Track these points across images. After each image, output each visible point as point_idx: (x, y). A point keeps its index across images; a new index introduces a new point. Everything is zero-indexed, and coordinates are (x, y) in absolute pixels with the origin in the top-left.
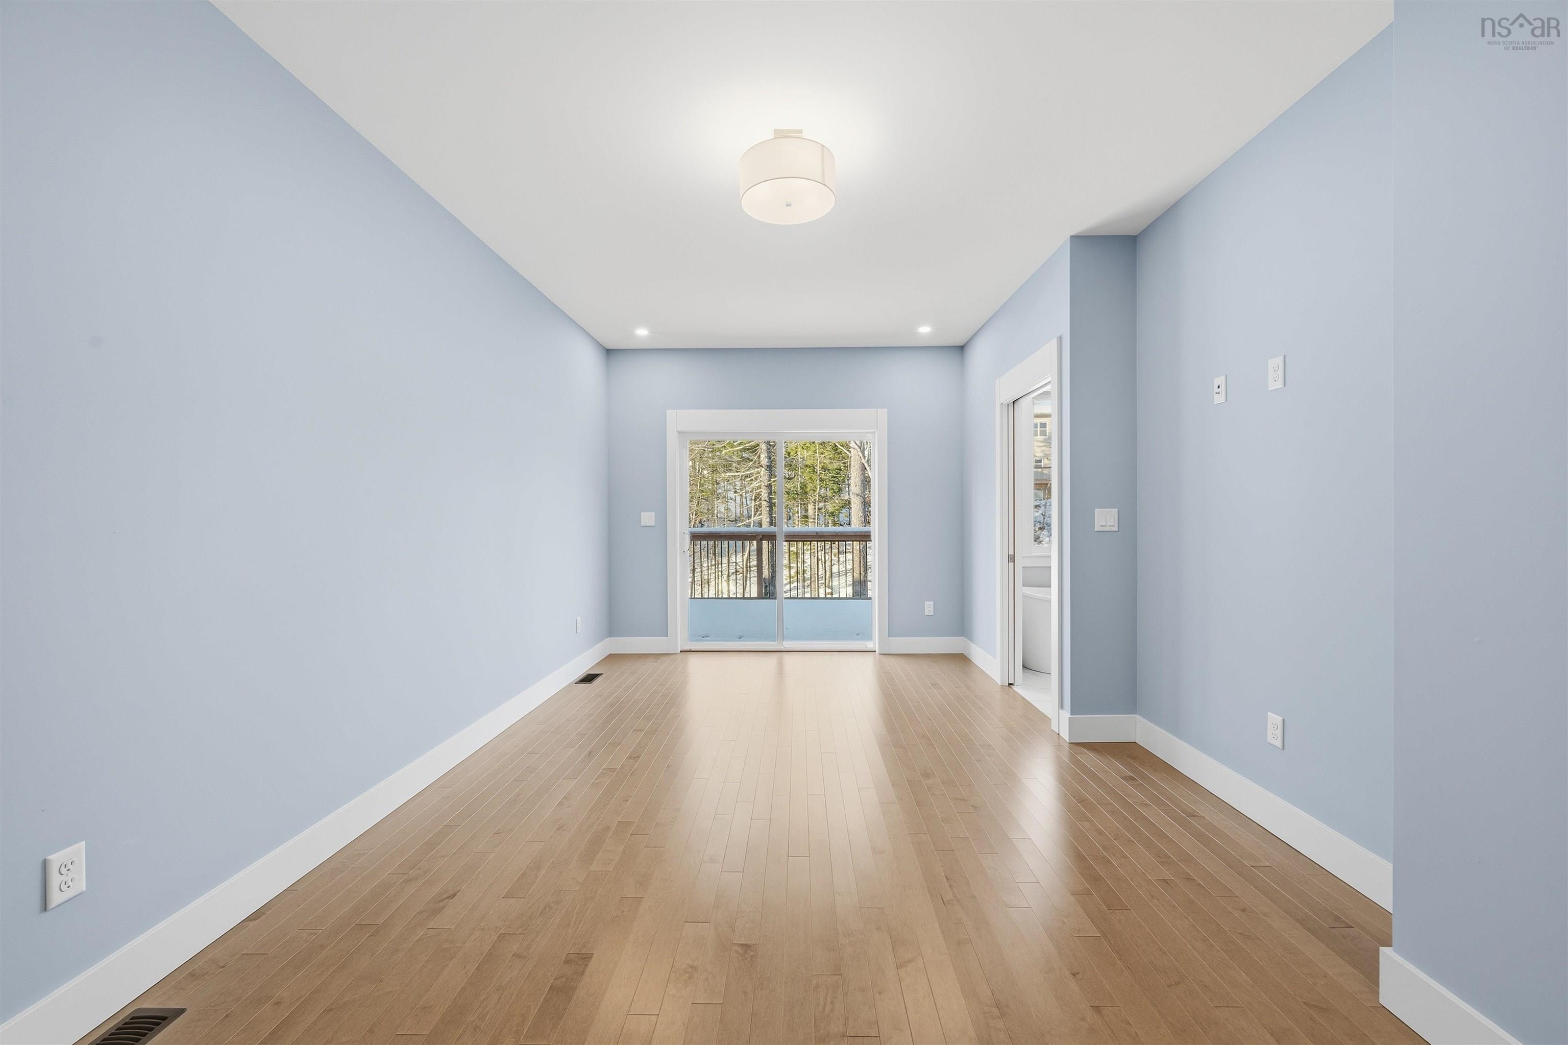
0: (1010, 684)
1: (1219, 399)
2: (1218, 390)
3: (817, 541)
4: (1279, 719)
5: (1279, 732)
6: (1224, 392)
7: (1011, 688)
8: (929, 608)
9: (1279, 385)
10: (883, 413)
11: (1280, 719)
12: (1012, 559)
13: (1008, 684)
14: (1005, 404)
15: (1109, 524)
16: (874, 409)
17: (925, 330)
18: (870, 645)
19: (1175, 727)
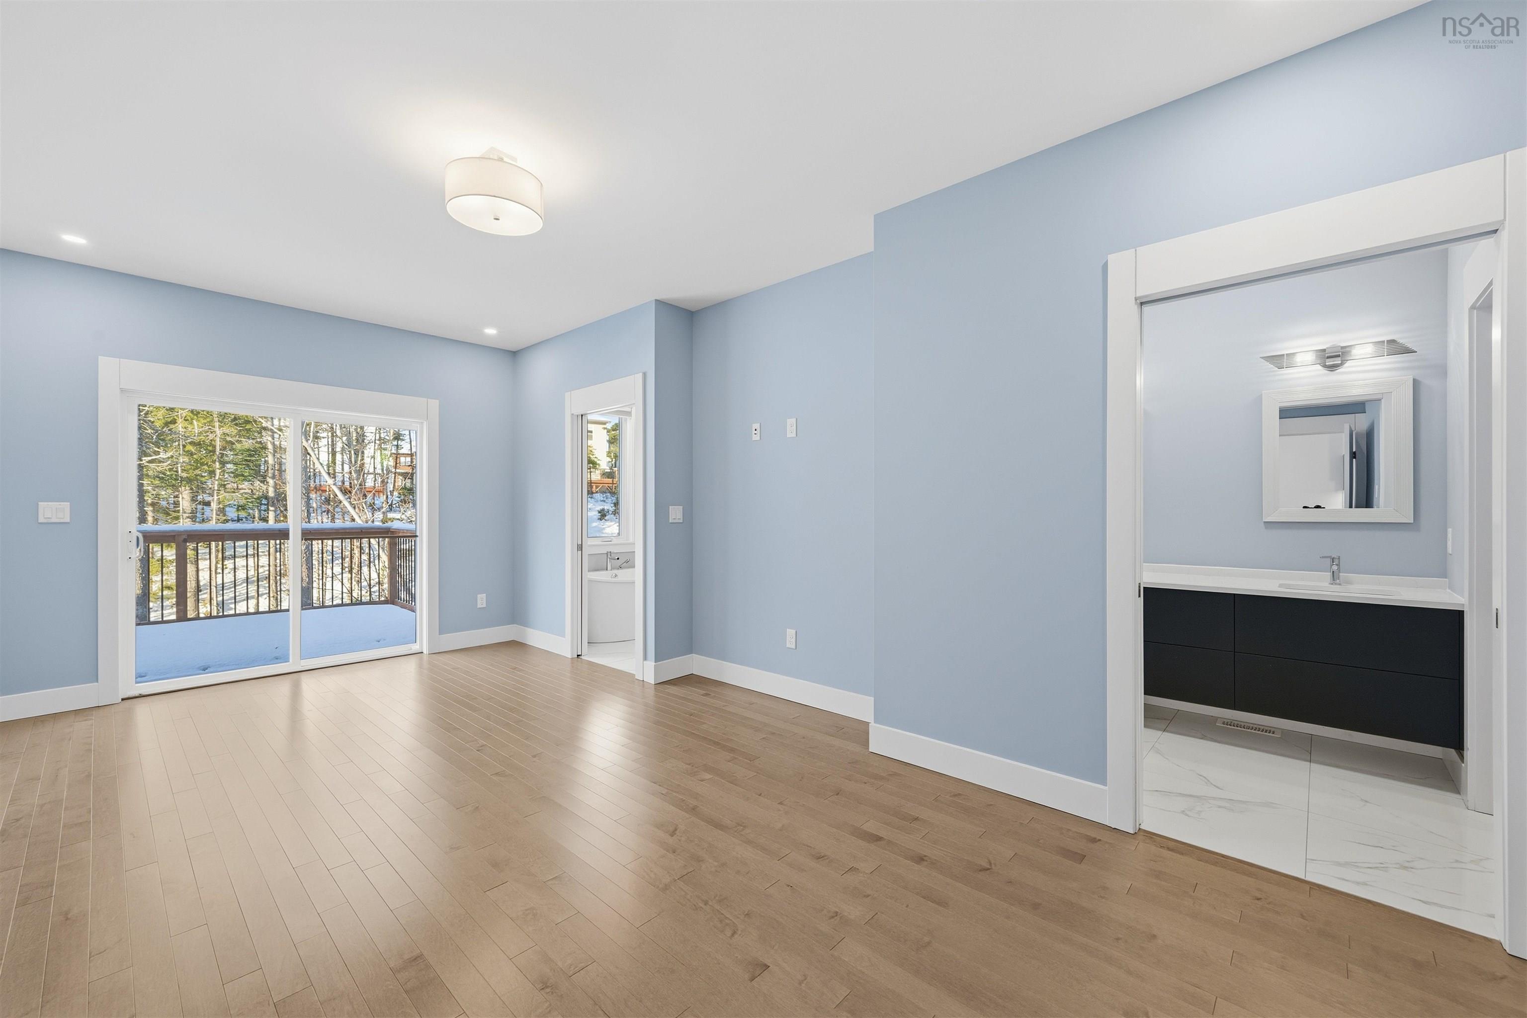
0: (578, 656)
1: (756, 438)
2: (756, 432)
3: (333, 539)
4: (793, 632)
5: (794, 640)
6: (759, 434)
7: (581, 658)
8: (482, 601)
9: (794, 435)
10: (434, 404)
11: (795, 631)
12: (580, 547)
13: (576, 656)
14: (575, 415)
15: (678, 518)
16: (425, 399)
17: (491, 331)
18: (415, 648)
19: (722, 654)
